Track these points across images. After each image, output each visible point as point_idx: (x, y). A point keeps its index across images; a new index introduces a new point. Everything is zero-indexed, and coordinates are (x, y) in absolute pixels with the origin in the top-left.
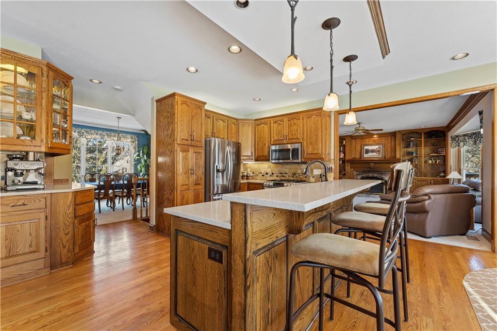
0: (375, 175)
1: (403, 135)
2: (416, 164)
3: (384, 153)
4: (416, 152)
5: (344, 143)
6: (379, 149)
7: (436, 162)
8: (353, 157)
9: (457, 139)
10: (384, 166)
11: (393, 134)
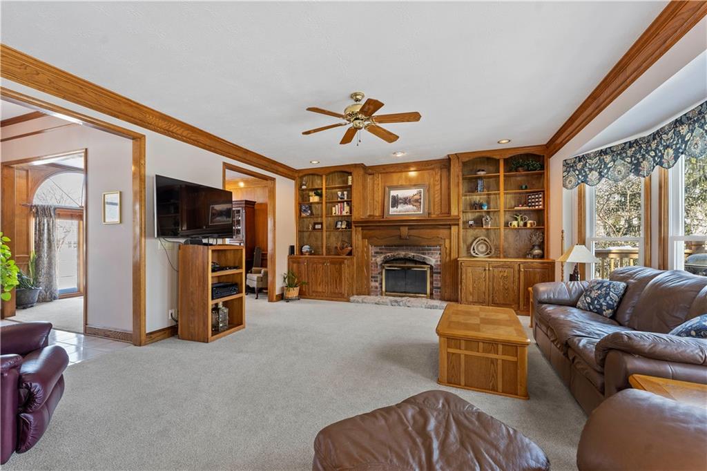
0: (411, 254)
1: (464, 164)
2: (488, 229)
3: (426, 206)
4: (488, 203)
5: (350, 183)
6: (417, 197)
7: (525, 224)
8: (368, 214)
9: (579, 166)
10: (426, 233)
11: (445, 164)
